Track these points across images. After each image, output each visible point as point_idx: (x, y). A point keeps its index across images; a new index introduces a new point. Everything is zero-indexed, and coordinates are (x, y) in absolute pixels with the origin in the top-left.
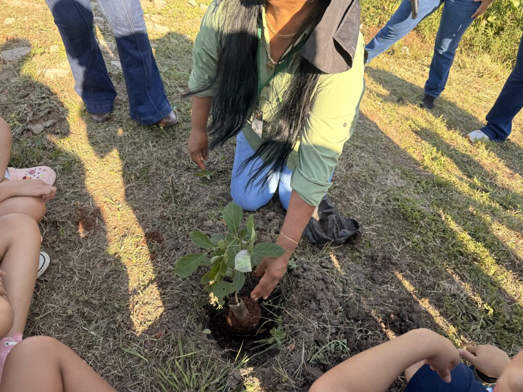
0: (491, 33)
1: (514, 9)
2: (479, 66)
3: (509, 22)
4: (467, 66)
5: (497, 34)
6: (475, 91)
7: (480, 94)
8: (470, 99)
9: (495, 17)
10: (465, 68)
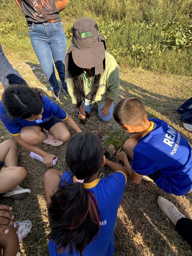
0: (138, 61)
1: (144, 53)
2: (139, 71)
3: (143, 57)
4: (136, 71)
5: (140, 61)
6: (139, 77)
7: (141, 78)
8: (139, 80)
9: (139, 56)
10: (135, 72)
